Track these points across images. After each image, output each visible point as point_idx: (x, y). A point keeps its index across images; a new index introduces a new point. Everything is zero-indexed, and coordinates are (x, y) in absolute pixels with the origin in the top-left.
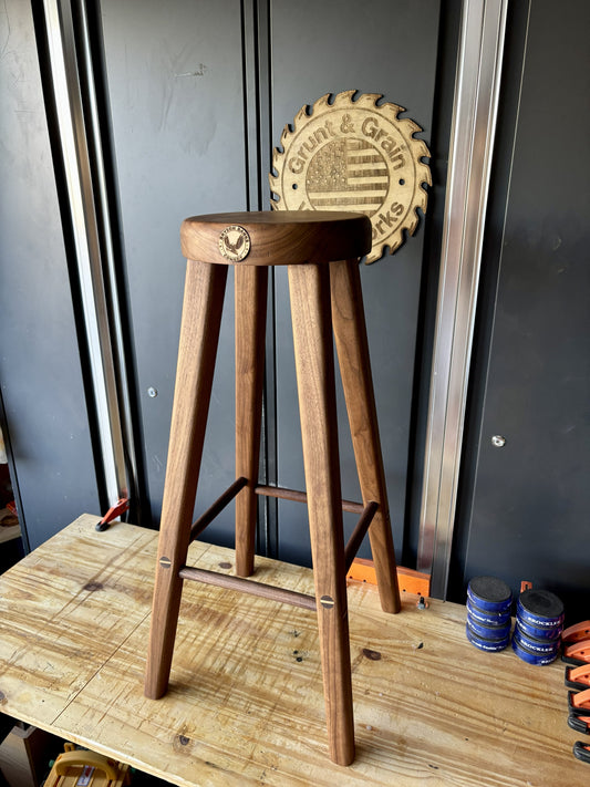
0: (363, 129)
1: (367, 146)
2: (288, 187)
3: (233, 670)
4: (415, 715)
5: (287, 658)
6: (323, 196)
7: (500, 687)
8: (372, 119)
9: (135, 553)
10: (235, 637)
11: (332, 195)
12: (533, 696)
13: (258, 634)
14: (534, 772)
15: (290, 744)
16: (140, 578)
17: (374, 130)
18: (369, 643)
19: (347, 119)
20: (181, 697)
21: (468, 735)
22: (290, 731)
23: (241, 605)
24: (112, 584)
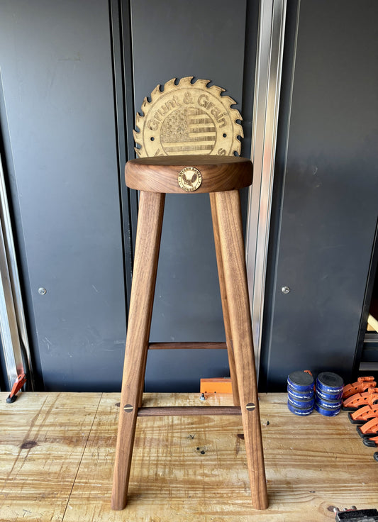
0: (199, 102)
1: (201, 112)
2: (147, 140)
3: (164, 472)
4: (286, 465)
5: (195, 454)
6: (172, 145)
7: (321, 434)
8: (204, 96)
9: (48, 413)
10: (154, 450)
11: (179, 145)
12: (340, 434)
13: (168, 444)
14: (362, 477)
15: (226, 508)
16: (63, 428)
17: (206, 102)
18: (238, 430)
19: (188, 95)
20: (138, 502)
21: (320, 467)
22: (222, 499)
23: (146, 428)
24: (42, 439)
